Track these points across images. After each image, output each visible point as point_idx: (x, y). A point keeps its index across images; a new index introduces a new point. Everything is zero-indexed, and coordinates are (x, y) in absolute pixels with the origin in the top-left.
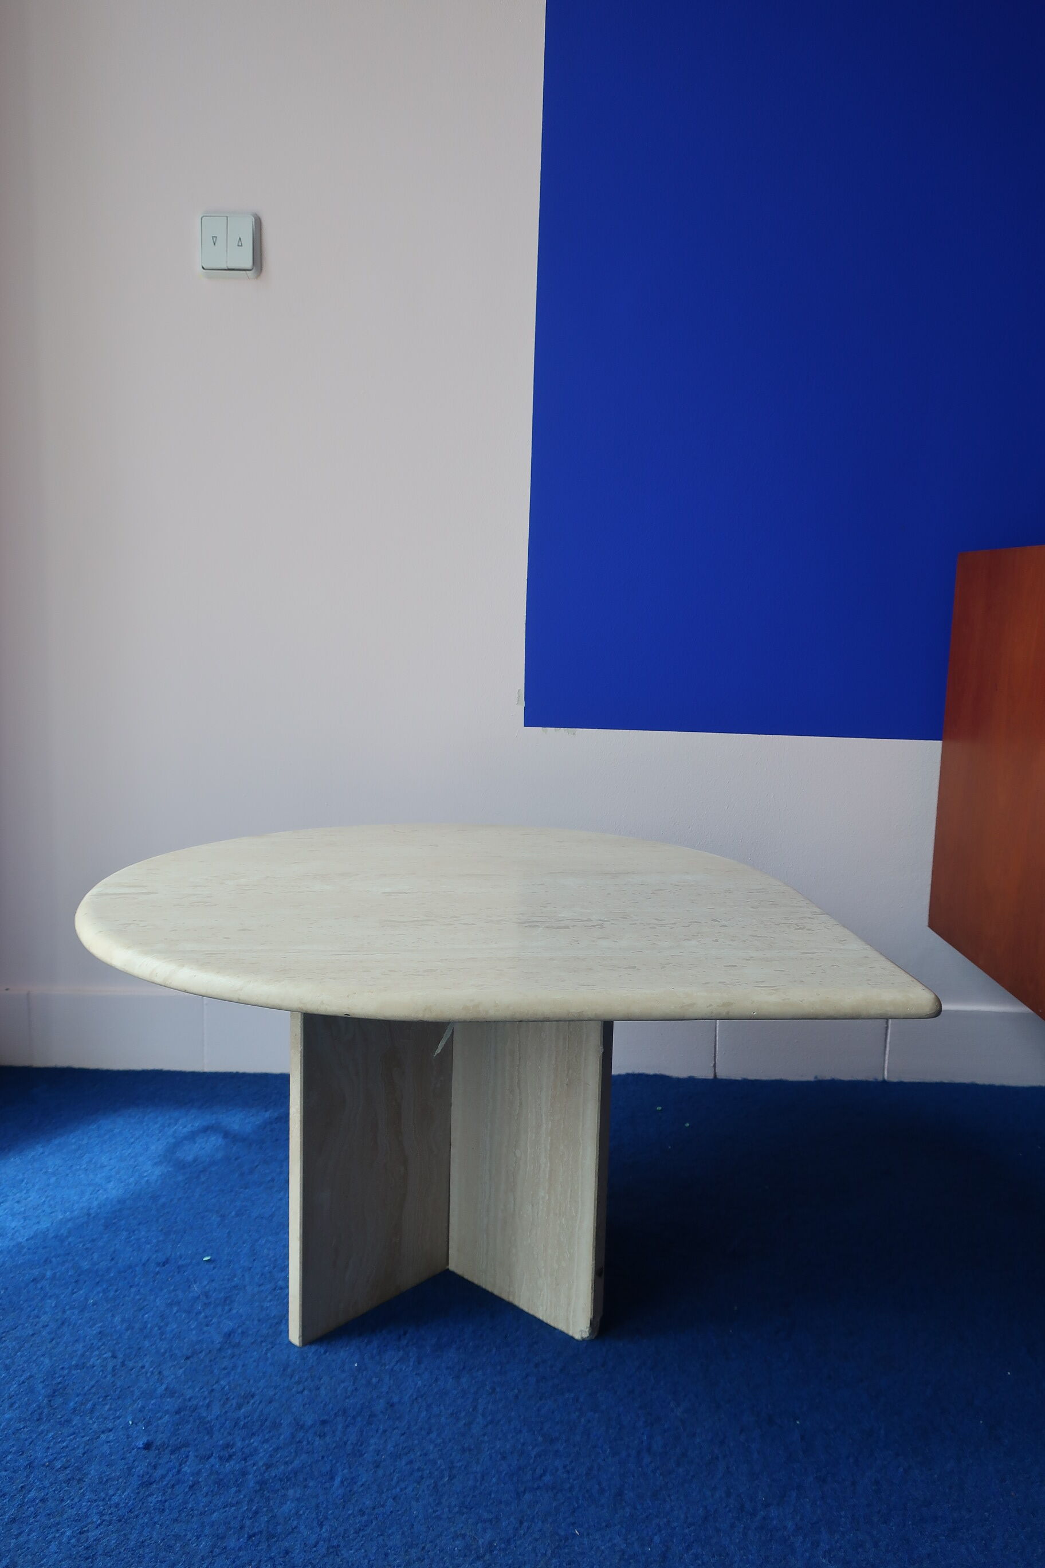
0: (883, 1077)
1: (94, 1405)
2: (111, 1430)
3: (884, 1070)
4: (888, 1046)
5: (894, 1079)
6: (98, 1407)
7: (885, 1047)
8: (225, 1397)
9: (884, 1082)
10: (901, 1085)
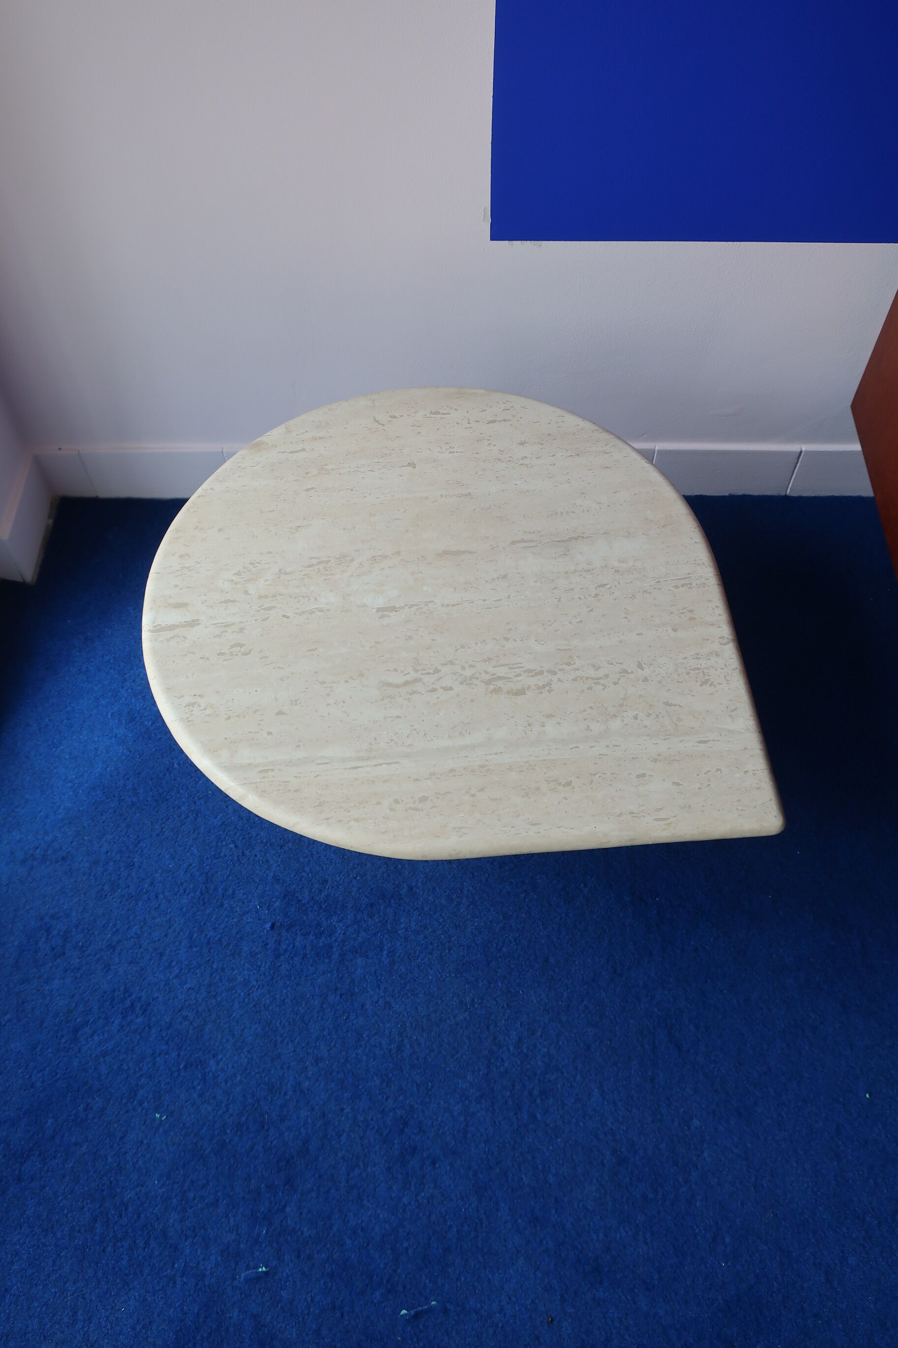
0: (786, 493)
1: (234, 891)
2: (248, 913)
3: (787, 488)
4: (795, 474)
5: (795, 494)
6: (237, 892)
7: (793, 474)
8: (310, 883)
9: (786, 498)
10: (800, 499)
